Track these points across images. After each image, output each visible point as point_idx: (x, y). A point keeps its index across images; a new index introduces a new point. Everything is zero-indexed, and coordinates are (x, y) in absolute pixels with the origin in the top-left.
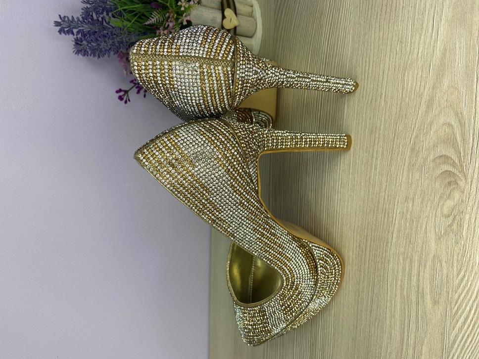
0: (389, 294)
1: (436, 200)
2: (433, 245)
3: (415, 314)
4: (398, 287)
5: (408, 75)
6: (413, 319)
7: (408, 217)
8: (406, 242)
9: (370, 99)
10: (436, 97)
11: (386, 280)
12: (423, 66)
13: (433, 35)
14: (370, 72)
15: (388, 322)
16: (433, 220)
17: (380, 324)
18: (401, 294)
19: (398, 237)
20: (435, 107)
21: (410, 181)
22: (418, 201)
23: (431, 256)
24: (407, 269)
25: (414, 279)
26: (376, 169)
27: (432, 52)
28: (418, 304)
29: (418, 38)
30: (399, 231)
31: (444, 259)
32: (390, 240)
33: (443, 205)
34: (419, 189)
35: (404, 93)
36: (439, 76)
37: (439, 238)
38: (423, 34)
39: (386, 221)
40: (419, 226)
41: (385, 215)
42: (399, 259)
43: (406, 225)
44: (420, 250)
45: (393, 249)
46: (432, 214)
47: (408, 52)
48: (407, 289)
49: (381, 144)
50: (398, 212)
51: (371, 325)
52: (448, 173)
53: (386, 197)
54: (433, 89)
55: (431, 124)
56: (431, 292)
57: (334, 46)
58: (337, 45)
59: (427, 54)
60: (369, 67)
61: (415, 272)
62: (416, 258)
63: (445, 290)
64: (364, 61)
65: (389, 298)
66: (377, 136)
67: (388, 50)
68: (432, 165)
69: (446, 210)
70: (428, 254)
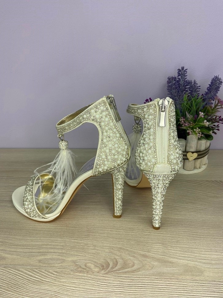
0: (44, 239)
1: (95, 260)
2: (70, 259)
3: (33, 251)
4: (47, 243)
5: (161, 245)
6: (31, 250)
7: (85, 247)
8: (72, 246)
11: (51, 237)
12: (164, 252)
13: (180, 257)
15: (28, 238)
16: (83, 259)
17: (28, 235)
18: (44, 245)
19: (75, 242)
20: (143, 258)
21: (104, 247)
22: (94, 251)
23: (64, 258)
24: (58, 247)
25: (52, 251)
26: (111, 231)
27: (172, 256)
28: (39, 252)
29: (179, 250)
30: (77, 243)
31: (64, 264)
32: (73, 238)
33: (91, 263)
34: (100, 252)
35: (151, 244)
36: (158, 260)
37: (74, 262)
38: (181, 253)
39: (83, 236)
40: (80, 252)
41: (86, 236)
42: (62, 243)
43: (81, 246)
44: (68, 253)
45: (68, 240)
46: (87, 258)
47: (172, 245)
48: (47, 247)
49: (124, 233)
50: (88, 242)
51: (27, 230)
52: (108, 265)
53: (96, 236)
54: (152, 257)
55: (134, 257)
56: (45, 259)
57: (176, 210)
58: (177, 211)
59: (171, 254)
61: (56, 251)
62: (63, 251)
63: (46, 265)
64: (168, 224)
65: (42, 238)
66: (128, 231)
67: (173, 236)
68: (112, 258)
69: (88, 265)
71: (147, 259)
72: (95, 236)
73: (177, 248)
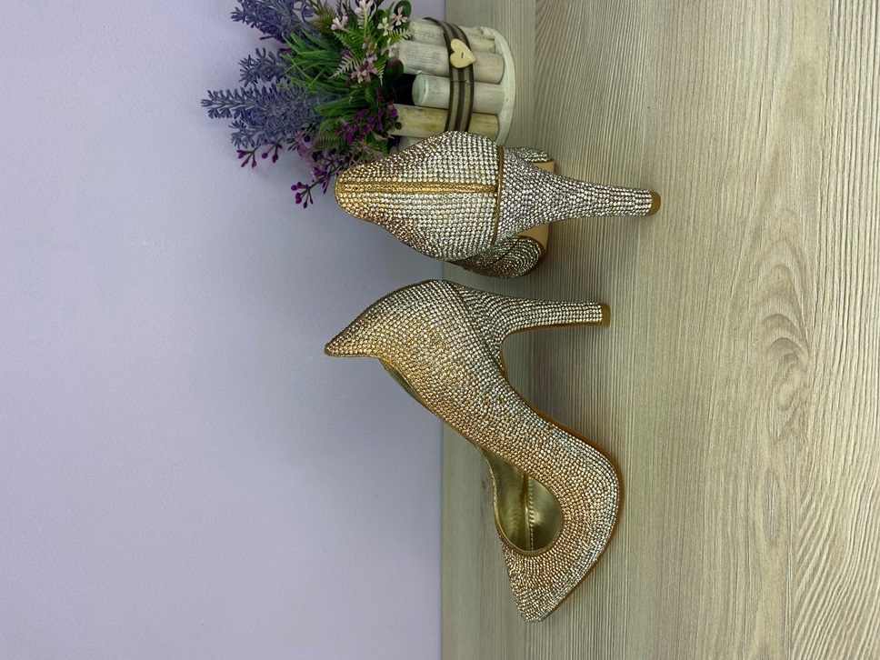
0: (706, 531)
1: (769, 382)
2: (766, 454)
3: (743, 562)
4: (719, 521)
5: (726, 190)
6: (741, 570)
7: (731, 409)
8: (728, 449)
9: (673, 225)
10: (765, 225)
11: (701, 509)
12: (746, 177)
13: (760, 130)
14: (673, 184)
15: (706, 577)
16: (766, 415)
17: (695, 579)
18: (724, 530)
19: (717, 439)
20: (763, 240)
21: (732, 353)
22: (743, 384)
23: (764, 470)
24: (731, 490)
25: (741, 506)
26: (683, 334)
27: (758, 155)
28: (747, 546)
29: (738, 133)
30: (718, 432)
31: (782, 475)
32: (706, 446)
33: (779, 391)
34: (745, 366)
35: (720, 217)
36: (769, 193)
37: (774, 442)
38: (746, 127)
39: (699, 415)
40: (746, 424)
41: (697, 408)
42: (719, 476)
43: (728, 422)
44: (748, 461)
45: (710, 459)
46: (764, 404)
47: (725, 155)
48: (732, 523)
49: (690, 294)
50: (716, 402)
51: (682, 581)
52: (783, 342)
53: (699, 378)
54: (761, 212)
55: (758, 266)
56: (765, 526)
57: (621, 141)
58: (625, 139)
59: (752, 159)
60: (671, 176)
61: (741, 496)
62: (744, 473)
63: (785, 524)
64: (664, 166)
65: (706, 537)
66: (684, 283)
67: (697, 151)
68: (762, 329)
69: (783, 400)
70: (760, 467)
71: (767, 227)
72: (699, 382)
73: (734, 140)
